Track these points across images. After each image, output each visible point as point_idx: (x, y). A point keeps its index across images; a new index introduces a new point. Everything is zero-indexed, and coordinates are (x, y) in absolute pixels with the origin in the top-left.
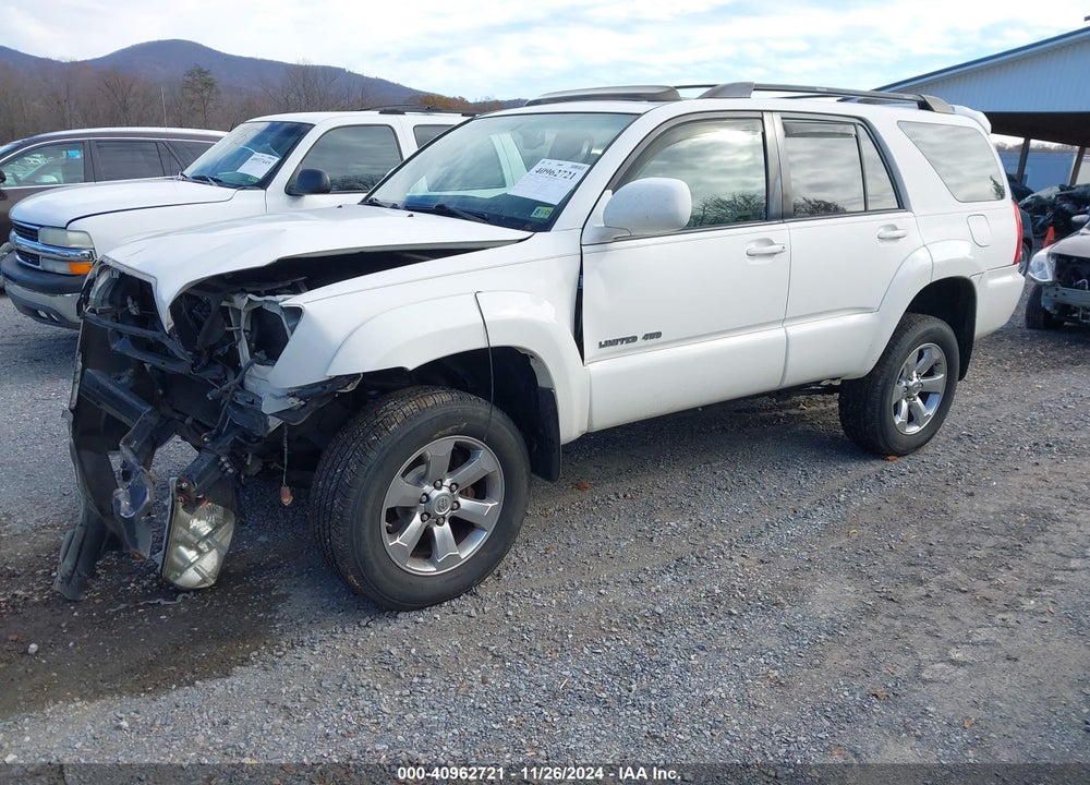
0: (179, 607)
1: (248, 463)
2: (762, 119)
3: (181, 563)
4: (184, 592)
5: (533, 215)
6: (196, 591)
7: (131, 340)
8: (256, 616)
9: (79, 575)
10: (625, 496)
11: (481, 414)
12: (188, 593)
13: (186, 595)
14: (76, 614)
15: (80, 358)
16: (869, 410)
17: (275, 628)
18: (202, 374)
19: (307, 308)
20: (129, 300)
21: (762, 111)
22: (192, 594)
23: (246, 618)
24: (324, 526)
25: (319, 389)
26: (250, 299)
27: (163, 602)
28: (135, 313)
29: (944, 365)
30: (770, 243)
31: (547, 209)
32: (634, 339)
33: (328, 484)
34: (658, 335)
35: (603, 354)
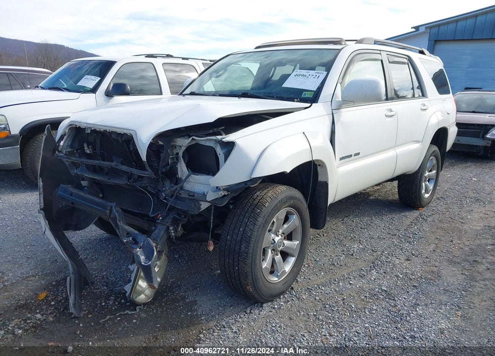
0: (140, 315)
1: (179, 230)
2: (380, 54)
3: (141, 289)
4: (138, 306)
5: (303, 96)
6: (144, 304)
7: (87, 167)
8: (187, 314)
9: (78, 302)
10: (323, 235)
11: (297, 196)
12: (140, 305)
13: (140, 307)
14: (81, 325)
15: (41, 180)
16: (414, 187)
17: (203, 320)
18: (135, 184)
19: (238, 142)
20: (85, 145)
21: (380, 50)
22: (142, 306)
23: (182, 316)
24: (233, 260)
25: (243, 185)
26: (193, 139)
27: (130, 313)
28: (88, 152)
29: (436, 167)
30: (391, 111)
31: (311, 93)
32: (351, 156)
33: (235, 237)
34: (358, 154)
35: (341, 164)
